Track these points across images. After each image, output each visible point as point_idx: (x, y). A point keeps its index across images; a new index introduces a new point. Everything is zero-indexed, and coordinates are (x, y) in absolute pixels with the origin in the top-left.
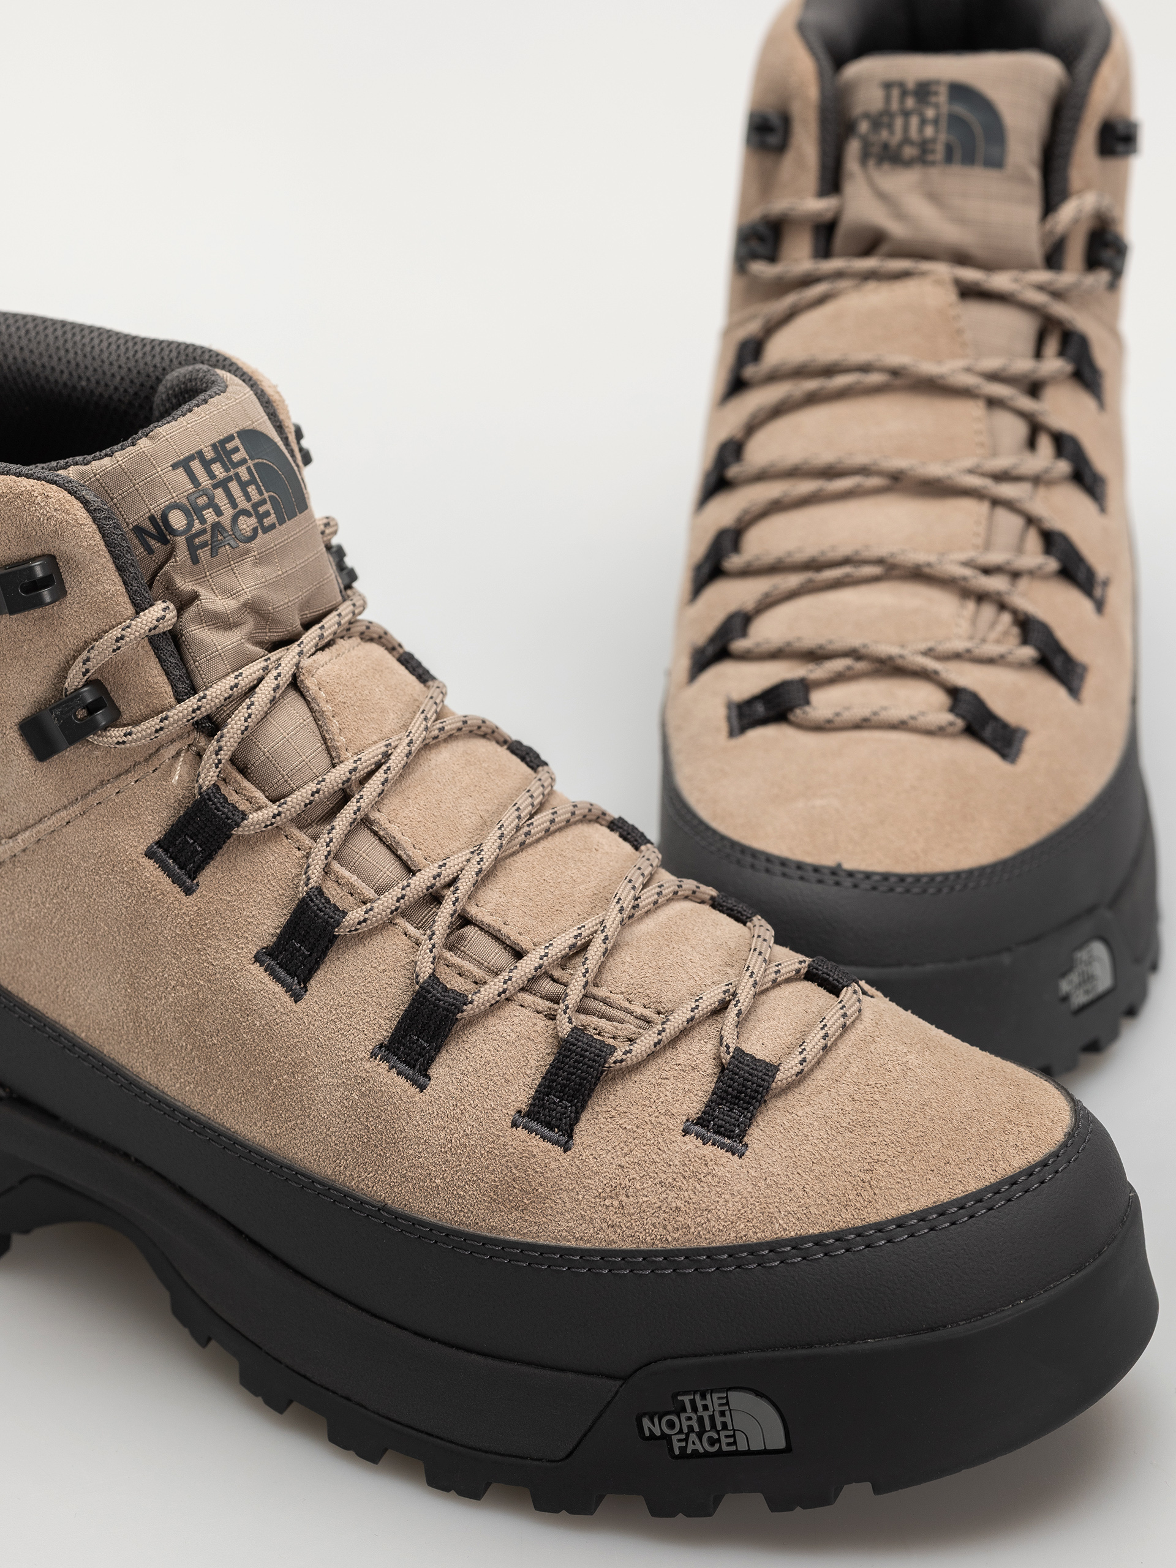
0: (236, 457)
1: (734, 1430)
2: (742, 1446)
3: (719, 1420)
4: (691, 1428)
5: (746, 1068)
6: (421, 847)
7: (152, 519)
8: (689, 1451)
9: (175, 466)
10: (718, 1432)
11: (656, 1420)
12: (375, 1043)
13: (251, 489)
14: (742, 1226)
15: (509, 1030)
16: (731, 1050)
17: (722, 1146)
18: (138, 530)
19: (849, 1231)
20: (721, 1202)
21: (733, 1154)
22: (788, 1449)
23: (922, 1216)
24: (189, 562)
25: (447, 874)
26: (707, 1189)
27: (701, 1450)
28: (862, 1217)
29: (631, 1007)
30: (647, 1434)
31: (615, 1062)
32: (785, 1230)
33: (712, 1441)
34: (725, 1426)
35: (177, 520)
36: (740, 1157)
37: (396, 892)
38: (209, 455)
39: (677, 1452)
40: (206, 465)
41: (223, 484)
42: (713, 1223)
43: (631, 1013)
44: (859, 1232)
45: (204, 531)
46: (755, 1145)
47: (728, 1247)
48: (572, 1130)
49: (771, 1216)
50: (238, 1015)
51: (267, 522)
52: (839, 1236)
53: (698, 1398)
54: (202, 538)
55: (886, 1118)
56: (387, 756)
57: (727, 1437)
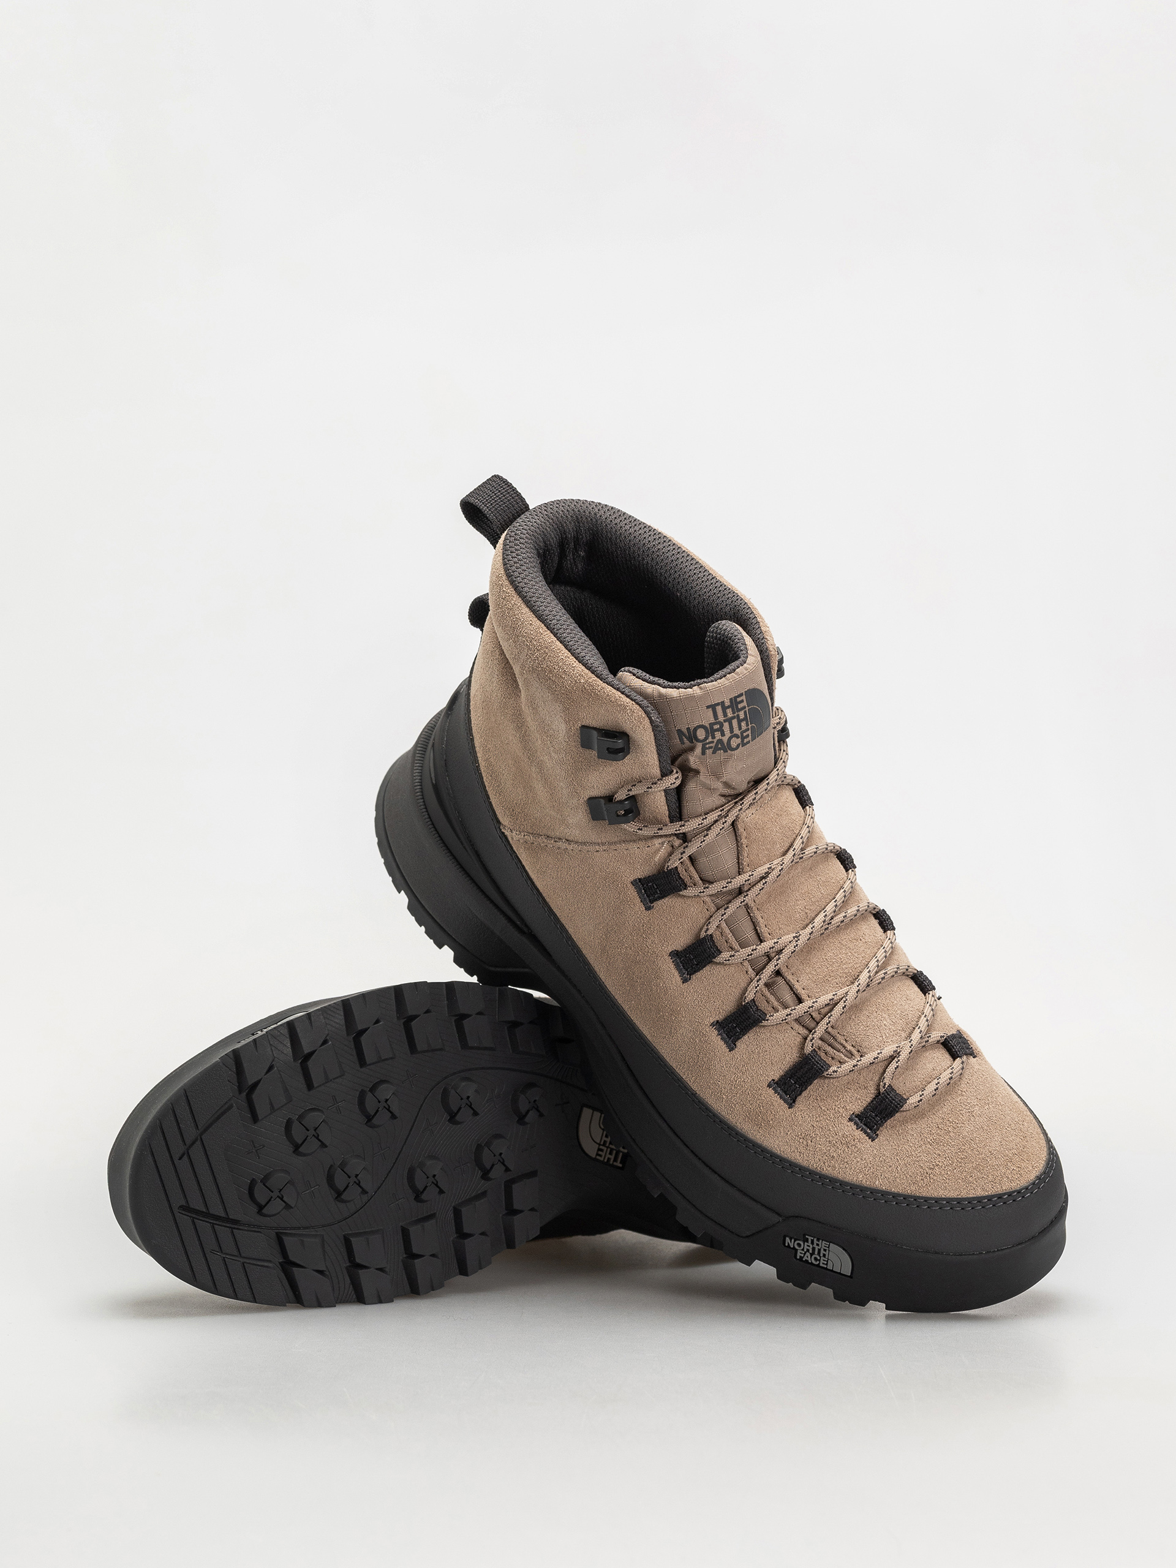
0: (740, 706)
1: (828, 1259)
2: (830, 1267)
3: (822, 1252)
4: (808, 1250)
5: (890, 1099)
6: (770, 928)
7: (688, 729)
8: (804, 1259)
9: (708, 707)
10: (820, 1257)
11: (793, 1240)
12: (715, 1020)
13: (743, 724)
14: (861, 1176)
15: (781, 1039)
16: (886, 1086)
17: (865, 1132)
18: (680, 732)
19: (911, 1197)
20: (855, 1161)
21: (869, 1138)
22: (851, 1277)
23: (949, 1200)
24: (700, 754)
25: (778, 947)
26: (850, 1153)
27: (810, 1262)
28: (920, 1191)
29: (846, 1045)
30: (787, 1245)
31: (827, 1074)
32: (881, 1185)
33: (816, 1259)
34: (824, 1255)
35: (701, 734)
36: (872, 1141)
37: (749, 950)
38: (727, 703)
39: (798, 1257)
40: (724, 709)
41: (730, 721)
42: (847, 1170)
43: (844, 1047)
44: (916, 1198)
45: (713, 742)
46: (881, 1137)
47: (851, 1184)
48: (796, 1098)
49: (877, 1176)
50: (653, 977)
51: (746, 741)
52: (906, 1197)
53: (815, 1239)
54: (711, 745)
55: (950, 1143)
56: (768, 873)
57: (824, 1260)
